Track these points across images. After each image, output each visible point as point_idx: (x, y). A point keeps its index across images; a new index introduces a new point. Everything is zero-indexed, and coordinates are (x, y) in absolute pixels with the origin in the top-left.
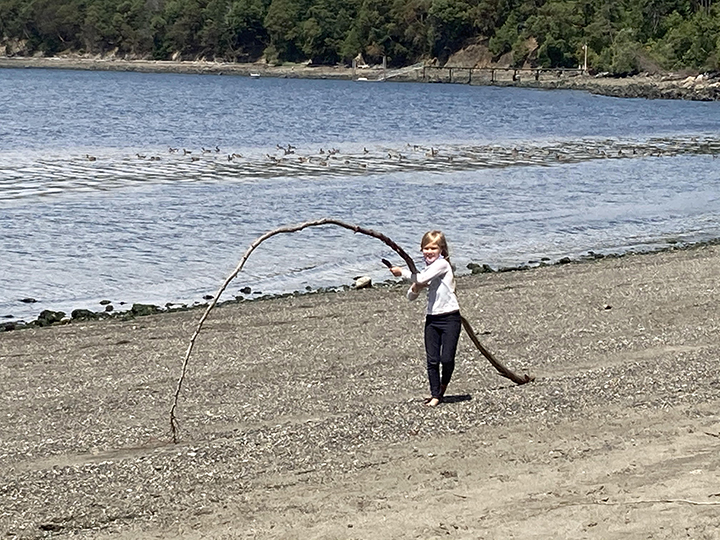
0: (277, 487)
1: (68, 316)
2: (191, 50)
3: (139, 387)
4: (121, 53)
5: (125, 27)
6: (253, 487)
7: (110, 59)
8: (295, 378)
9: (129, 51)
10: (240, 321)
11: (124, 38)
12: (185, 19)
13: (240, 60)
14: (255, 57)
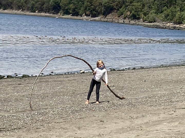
0: (58, 123)
1: (6, 77)
2: (41, 10)
3: (23, 96)
4: (23, 10)
5: (24, 4)
6: (51, 123)
7: (20, 12)
8: (64, 95)
9: (25, 10)
10: (50, 80)
11: (24, 7)
12: (40, 3)
13: (53, 13)
14: (57, 13)
